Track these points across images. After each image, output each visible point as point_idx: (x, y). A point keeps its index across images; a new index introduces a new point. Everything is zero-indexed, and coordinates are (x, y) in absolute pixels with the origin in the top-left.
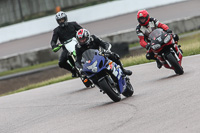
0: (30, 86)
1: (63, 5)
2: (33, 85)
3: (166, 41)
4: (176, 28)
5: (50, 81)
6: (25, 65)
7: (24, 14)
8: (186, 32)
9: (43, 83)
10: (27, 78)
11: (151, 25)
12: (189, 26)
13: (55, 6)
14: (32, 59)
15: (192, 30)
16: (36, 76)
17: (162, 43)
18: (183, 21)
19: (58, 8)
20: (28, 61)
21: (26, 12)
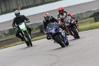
0: (6, 46)
1: (22, 6)
2: (7, 46)
3: (72, 23)
4: (78, 17)
5: (15, 44)
6: (3, 36)
7: (3, 11)
8: (83, 19)
9: (12, 45)
10: (4, 42)
11: (65, 14)
12: (85, 16)
13: (18, 7)
14: (7, 33)
15: (86, 18)
16: (9, 41)
17: (70, 23)
18: (81, 14)
19: (20, 8)
20: (5, 34)
21: (4, 10)
